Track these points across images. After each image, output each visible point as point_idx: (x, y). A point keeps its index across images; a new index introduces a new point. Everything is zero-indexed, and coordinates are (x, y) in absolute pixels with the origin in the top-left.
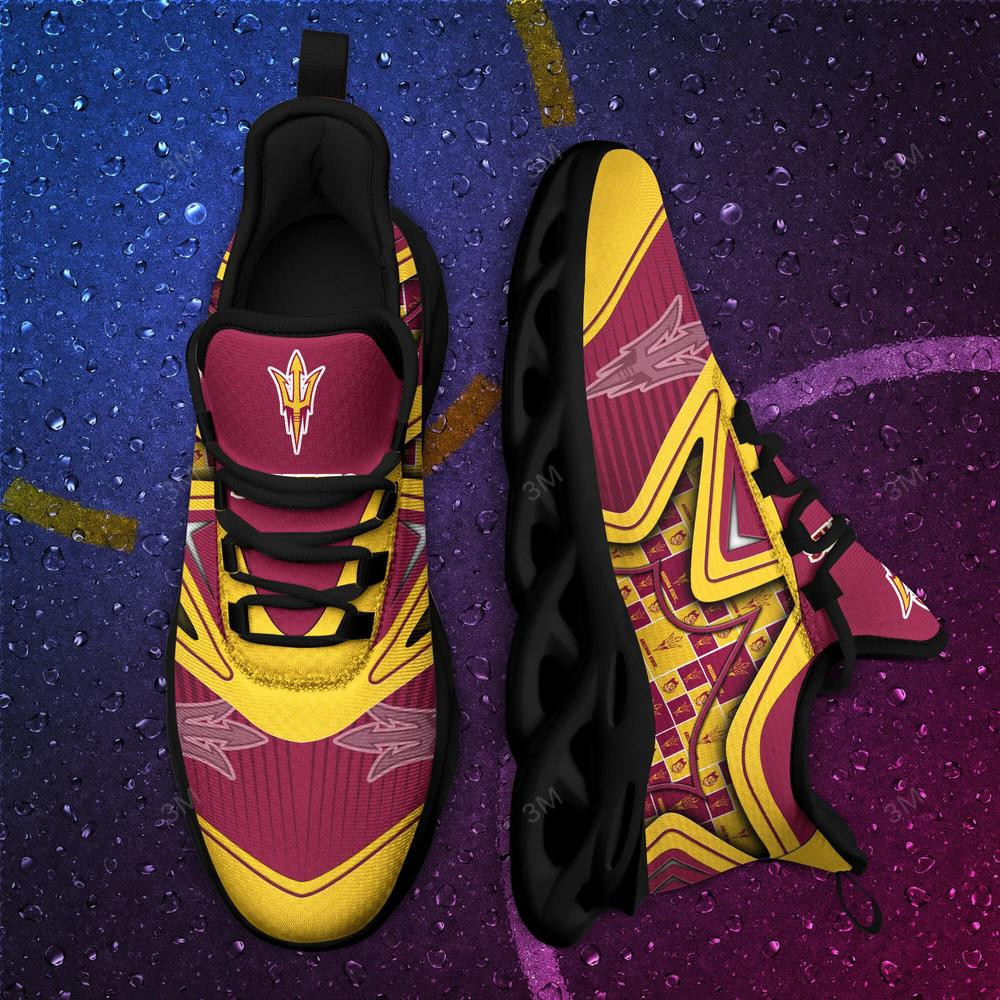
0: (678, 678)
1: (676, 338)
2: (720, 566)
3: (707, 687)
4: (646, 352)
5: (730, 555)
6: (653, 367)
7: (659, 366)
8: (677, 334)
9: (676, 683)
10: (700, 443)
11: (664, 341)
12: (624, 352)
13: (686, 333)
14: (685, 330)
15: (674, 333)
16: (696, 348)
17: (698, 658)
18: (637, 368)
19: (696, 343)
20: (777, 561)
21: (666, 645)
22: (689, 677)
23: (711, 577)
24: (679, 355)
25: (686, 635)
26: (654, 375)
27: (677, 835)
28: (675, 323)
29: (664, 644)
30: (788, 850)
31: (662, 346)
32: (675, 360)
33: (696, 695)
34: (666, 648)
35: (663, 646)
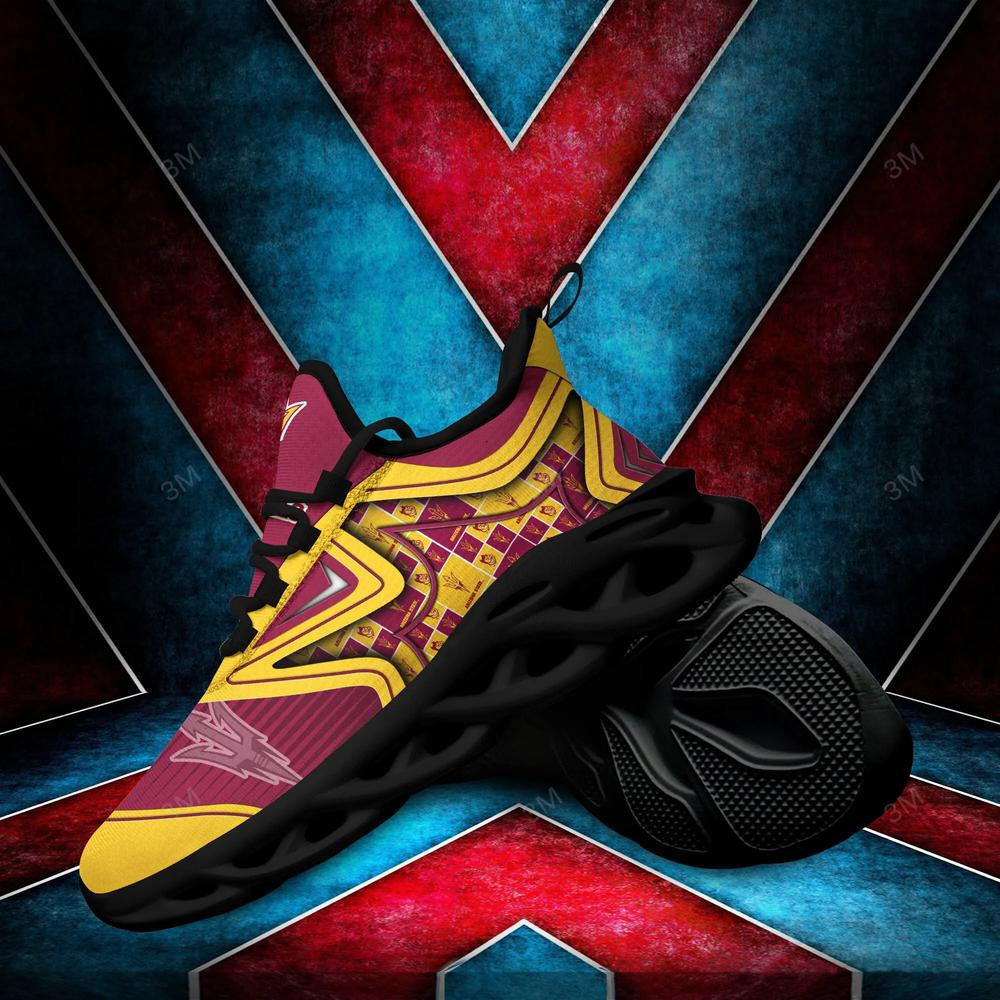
0: (478, 557)
1: (206, 739)
2: (366, 584)
3: (470, 530)
4: (233, 756)
5: (352, 582)
6: (242, 743)
7: (237, 738)
8: (203, 741)
10: (277, 665)
11: (215, 748)
12: (245, 774)
13: (198, 734)
14: (195, 737)
15: (203, 744)
16: (205, 718)
17: (452, 553)
18: (250, 755)
19: (200, 722)
20: (332, 541)
22: (471, 549)
23: (380, 585)
24: (219, 728)
25: (440, 575)
26: (248, 738)
27: (605, 476)
28: (195, 748)
29: (458, 588)
30: (557, 379)
31: (221, 747)
32: (225, 729)
33: (482, 535)
34: (460, 584)
35: (460, 586)
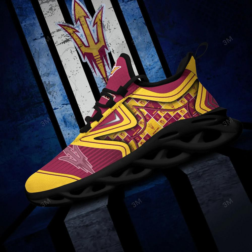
0: (159, 121)
2: (126, 121)
3: (159, 112)
4: (77, 162)
5: (122, 119)
6: (80, 159)
7: (79, 157)
8: (69, 155)
9: (161, 121)
10: (95, 139)
11: (72, 158)
12: (79, 168)
13: (68, 153)
14: (67, 154)
16: (71, 149)
17: (152, 118)
18: (82, 163)
19: (69, 150)
20: (119, 106)
21: (152, 127)
22: (158, 118)
23: (130, 122)
24: (74, 153)
25: (147, 123)
26: (82, 157)
27: (201, 105)
28: (66, 157)
29: (152, 128)
30: (194, 74)
31: (74, 158)
32: (76, 153)
33: (162, 114)
34: (153, 127)
35: (153, 128)
